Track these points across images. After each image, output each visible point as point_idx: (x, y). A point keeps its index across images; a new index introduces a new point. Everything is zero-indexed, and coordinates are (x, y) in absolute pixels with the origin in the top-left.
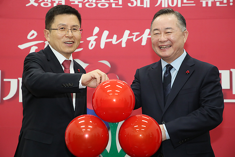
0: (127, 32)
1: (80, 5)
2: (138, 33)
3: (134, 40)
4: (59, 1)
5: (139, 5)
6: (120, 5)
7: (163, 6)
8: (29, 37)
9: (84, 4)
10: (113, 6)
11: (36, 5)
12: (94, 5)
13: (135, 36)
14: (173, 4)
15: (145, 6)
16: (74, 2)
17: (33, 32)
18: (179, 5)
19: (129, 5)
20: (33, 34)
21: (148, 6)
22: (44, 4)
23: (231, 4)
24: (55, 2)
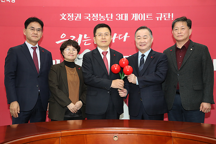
0: (115, 34)
1: (90, 20)
2: (122, 35)
3: (119, 39)
4: (78, 17)
5: (122, 19)
6: (112, 19)
7: (135, 20)
8: (61, 37)
9: (91, 19)
10: (108, 20)
11: (65, 19)
12: (97, 19)
13: (120, 36)
14: (140, 19)
15: (125, 20)
16: (86, 18)
17: (64, 34)
18: (144, 20)
19: (117, 19)
20: (64, 36)
21: (127, 20)
22: (70, 19)
23: (172, 19)
24: (76, 18)
